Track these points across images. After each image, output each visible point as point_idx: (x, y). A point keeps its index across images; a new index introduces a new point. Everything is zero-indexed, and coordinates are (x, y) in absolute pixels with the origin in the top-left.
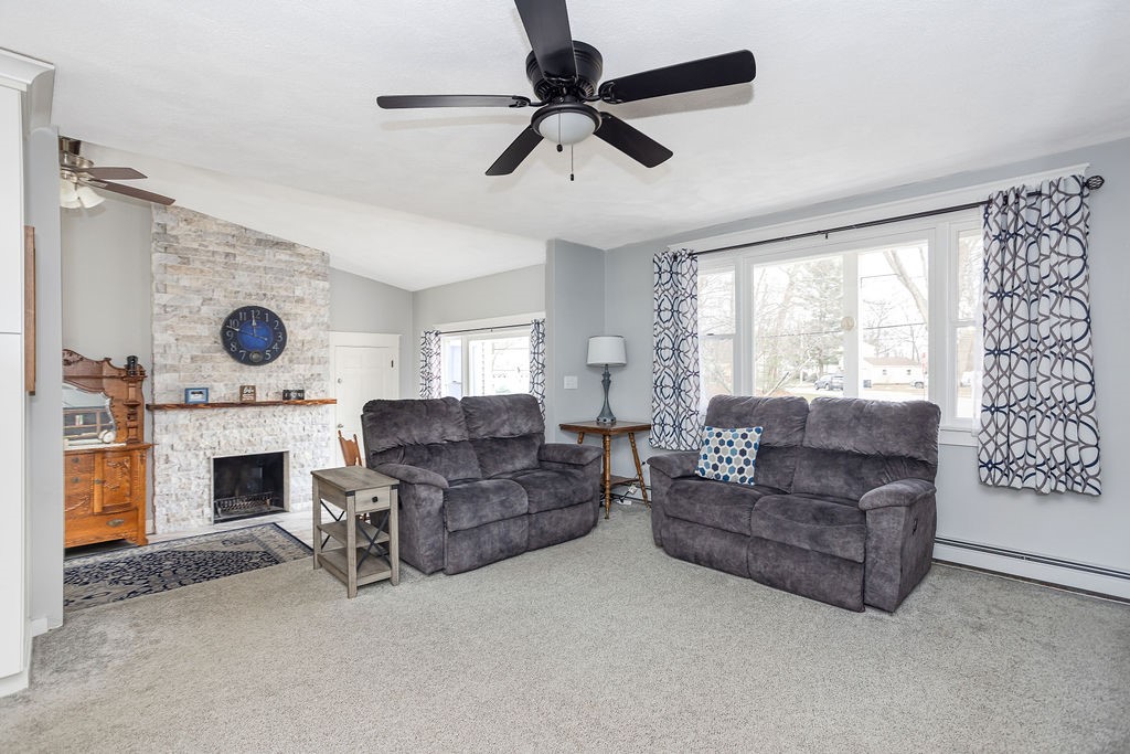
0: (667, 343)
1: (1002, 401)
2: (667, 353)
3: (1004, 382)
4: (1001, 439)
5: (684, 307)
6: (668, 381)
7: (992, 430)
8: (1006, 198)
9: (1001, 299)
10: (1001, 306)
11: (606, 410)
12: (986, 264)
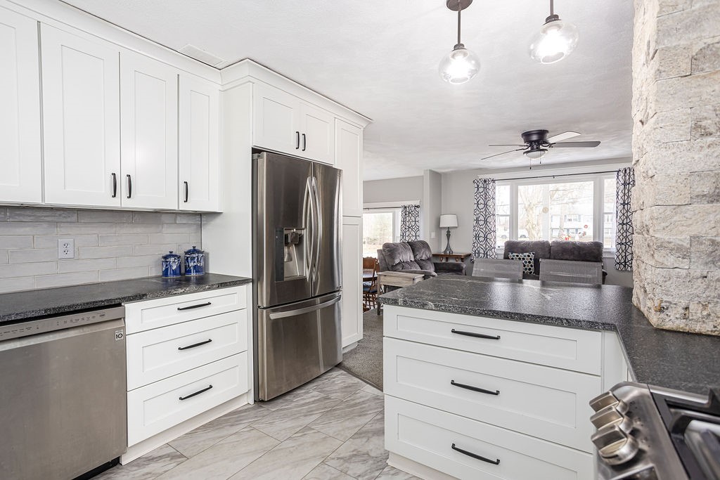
0: (482, 218)
1: (624, 241)
2: (481, 223)
3: (625, 234)
4: (623, 254)
5: (489, 203)
6: (482, 235)
7: (621, 251)
8: (625, 170)
9: (624, 205)
10: (624, 208)
11: (448, 247)
12: (618, 193)
